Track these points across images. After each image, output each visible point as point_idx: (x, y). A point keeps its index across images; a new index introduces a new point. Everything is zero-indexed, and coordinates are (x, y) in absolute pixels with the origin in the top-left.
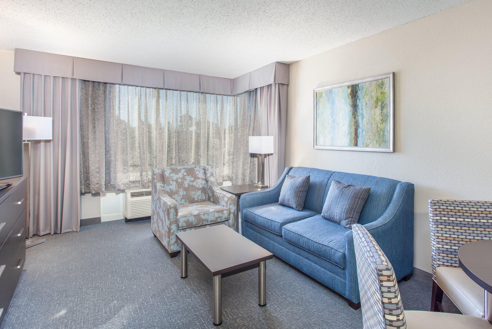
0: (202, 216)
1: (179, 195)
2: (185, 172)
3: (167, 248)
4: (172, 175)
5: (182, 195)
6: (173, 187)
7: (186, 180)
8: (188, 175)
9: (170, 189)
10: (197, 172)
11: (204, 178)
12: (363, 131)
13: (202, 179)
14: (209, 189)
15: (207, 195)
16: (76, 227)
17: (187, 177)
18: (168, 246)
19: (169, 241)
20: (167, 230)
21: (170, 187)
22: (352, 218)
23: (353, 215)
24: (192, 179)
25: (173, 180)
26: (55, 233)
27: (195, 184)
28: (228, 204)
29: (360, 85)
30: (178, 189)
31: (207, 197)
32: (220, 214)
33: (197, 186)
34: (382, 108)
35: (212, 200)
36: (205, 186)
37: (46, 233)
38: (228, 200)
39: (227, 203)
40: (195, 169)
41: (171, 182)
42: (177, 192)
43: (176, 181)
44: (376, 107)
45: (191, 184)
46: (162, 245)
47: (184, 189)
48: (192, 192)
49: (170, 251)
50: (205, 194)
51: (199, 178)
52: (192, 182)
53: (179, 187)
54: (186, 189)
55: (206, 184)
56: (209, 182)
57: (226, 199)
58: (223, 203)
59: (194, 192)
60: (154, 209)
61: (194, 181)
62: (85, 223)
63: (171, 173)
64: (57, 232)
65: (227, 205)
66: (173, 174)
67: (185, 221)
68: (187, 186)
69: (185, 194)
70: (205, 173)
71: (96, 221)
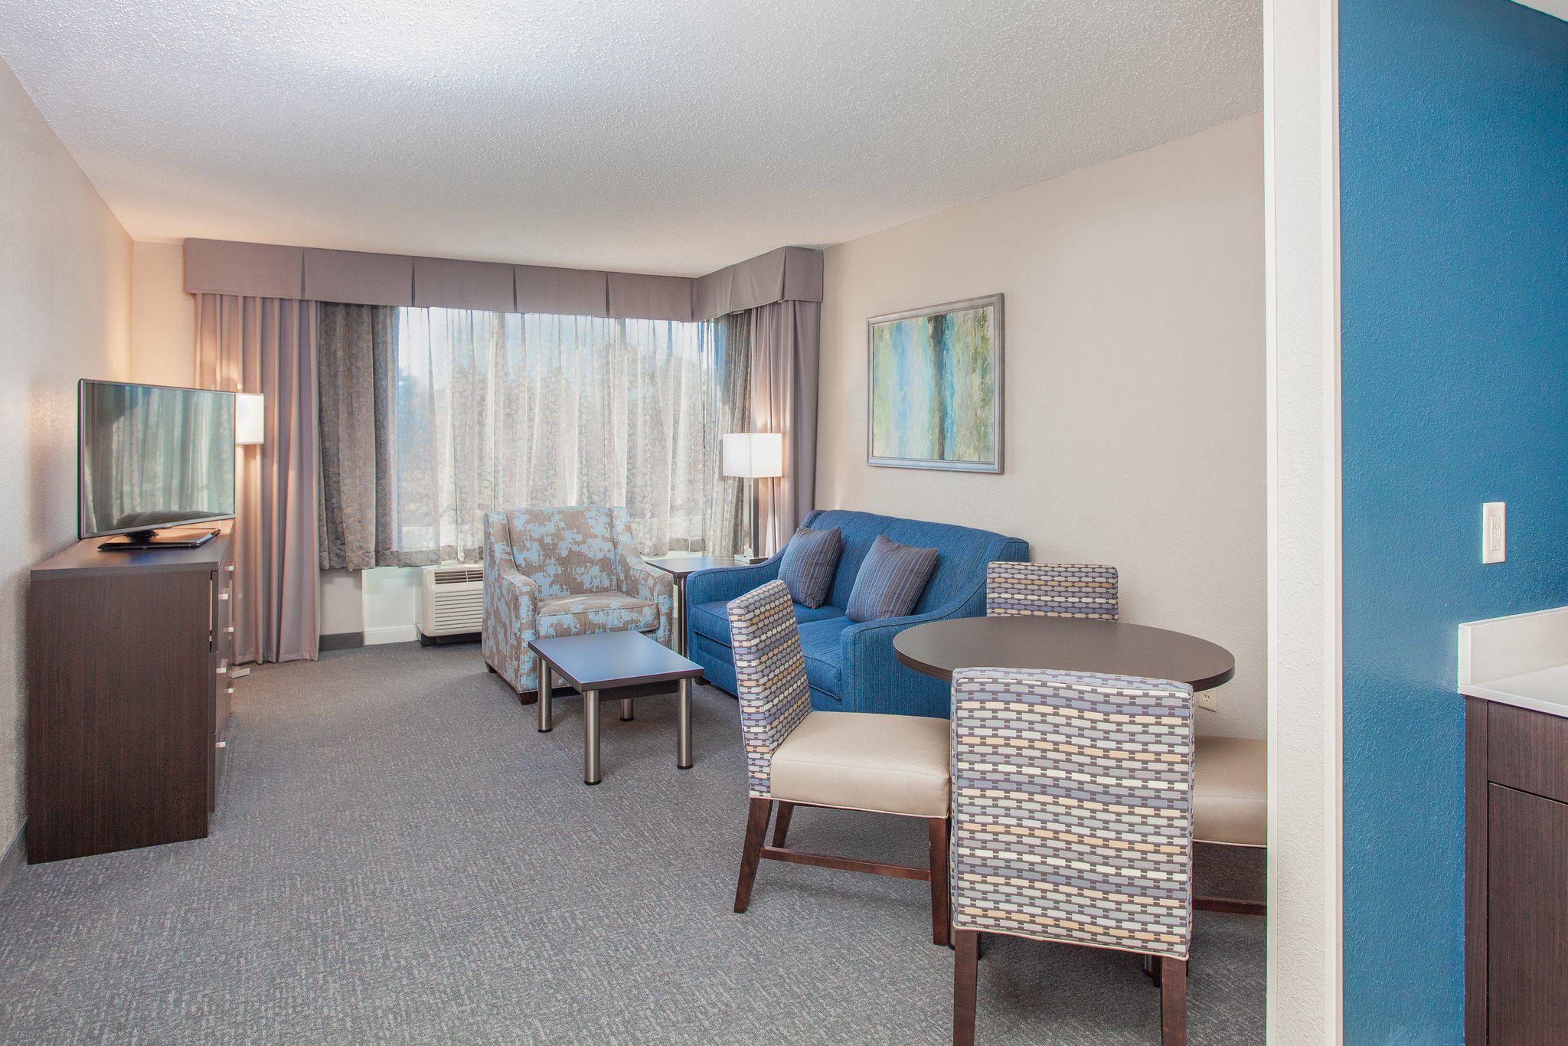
0: (591, 616)
1: (545, 574)
2: (561, 520)
3: (513, 683)
4: (530, 526)
5: (552, 575)
6: (533, 554)
7: (563, 539)
8: (569, 527)
9: (525, 560)
10: (591, 522)
11: (608, 535)
12: (953, 423)
13: (604, 538)
14: (619, 562)
15: (614, 578)
16: (309, 650)
17: (566, 532)
18: (517, 677)
19: (518, 667)
20: (515, 643)
21: (526, 554)
22: (892, 612)
23: (895, 606)
24: (579, 538)
25: (532, 539)
26: (266, 662)
27: (584, 549)
28: (655, 594)
29: (948, 318)
30: (544, 561)
31: (615, 582)
32: (635, 616)
33: (591, 555)
34: (984, 372)
35: (624, 588)
36: (611, 556)
37: (246, 659)
38: (655, 586)
39: (652, 591)
40: (586, 513)
41: (528, 544)
42: (541, 568)
43: (541, 541)
44: (974, 371)
45: (576, 548)
46: (504, 680)
47: (558, 559)
48: (578, 569)
49: (520, 690)
50: (609, 575)
51: (595, 536)
52: (578, 544)
53: (546, 556)
54: (564, 562)
55: (612, 552)
56: (620, 547)
57: (651, 582)
58: (644, 591)
59: (582, 570)
60: (489, 606)
61: (584, 542)
62: (329, 644)
63: (528, 522)
64: (270, 660)
65: (652, 595)
66: (533, 525)
67: (552, 624)
68: (564, 554)
69: (560, 572)
70: (611, 525)
71: (353, 641)
